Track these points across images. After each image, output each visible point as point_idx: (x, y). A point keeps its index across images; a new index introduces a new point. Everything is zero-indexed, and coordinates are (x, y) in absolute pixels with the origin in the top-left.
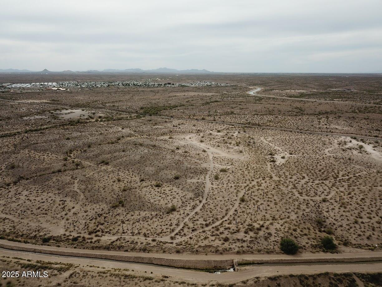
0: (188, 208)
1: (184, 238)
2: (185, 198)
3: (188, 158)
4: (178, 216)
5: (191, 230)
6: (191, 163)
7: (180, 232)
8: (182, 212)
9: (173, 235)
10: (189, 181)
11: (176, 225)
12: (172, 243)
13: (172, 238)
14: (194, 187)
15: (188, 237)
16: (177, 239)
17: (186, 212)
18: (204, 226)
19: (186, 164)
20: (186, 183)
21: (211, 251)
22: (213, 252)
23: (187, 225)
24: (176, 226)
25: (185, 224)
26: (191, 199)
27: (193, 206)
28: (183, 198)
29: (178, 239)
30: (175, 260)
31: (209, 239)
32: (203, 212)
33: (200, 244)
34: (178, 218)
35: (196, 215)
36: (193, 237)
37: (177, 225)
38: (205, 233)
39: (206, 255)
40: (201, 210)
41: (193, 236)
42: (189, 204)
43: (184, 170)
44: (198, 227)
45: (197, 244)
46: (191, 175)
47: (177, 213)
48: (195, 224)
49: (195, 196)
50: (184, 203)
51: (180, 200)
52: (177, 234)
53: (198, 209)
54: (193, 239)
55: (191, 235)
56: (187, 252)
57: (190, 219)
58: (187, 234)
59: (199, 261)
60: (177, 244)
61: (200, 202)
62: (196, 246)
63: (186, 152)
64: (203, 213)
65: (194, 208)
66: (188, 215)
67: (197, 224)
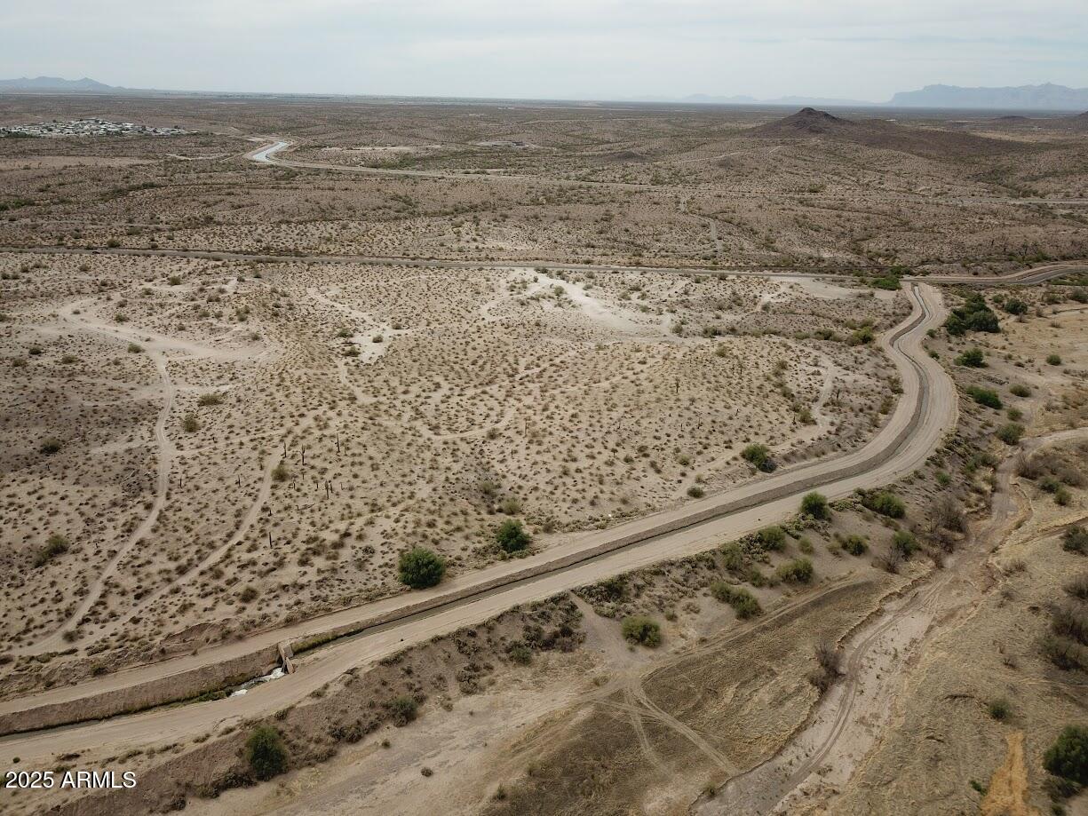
0: (110, 534)
1: (111, 627)
2: (94, 506)
3: (80, 378)
4: (78, 566)
5: (132, 596)
6: (97, 392)
7: (94, 613)
8: (90, 550)
9: (71, 626)
10: (97, 451)
11: (75, 594)
12: (73, 651)
13: (70, 637)
14: (118, 468)
15: (128, 618)
16: (87, 636)
17: (105, 548)
18: (174, 575)
19: (76, 399)
20: (90, 459)
21: (207, 640)
22: (215, 641)
23: (117, 586)
24: (78, 598)
25: (106, 584)
26: (114, 504)
27: (124, 525)
28: (84, 508)
29: (91, 633)
30: (95, 699)
31: (195, 608)
32: (162, 535)
33: (171, 628)
34: (80, 573)
35: (140, 550)
36: (142, 615)
37: (82, 593)
38: (180, 594)
39: (194, 654)
40: (154, 531)
41: (141, 611)
42: (110, 520)
43: (73, 422)
44: (154, 583)
45: (158, 633)
46: (104, 432)
47: (72, 557)
48: (142, 576)
49: (126, 493)
50: (93, 521)
51: (75, 515)
52: (85, 621)
53: (144, 531)
54: (142, 622)
55: (134, 613)
56: (129, 663)
57: (122, 566)
58: (119, 611)
59: (175, 678)
60: (92, 651)
61: (149, 507)
62: (158, 639)
63: (68, 361)
64: (163, 539)
65: (129, 529)
66: (113, 554)
67: (148, 575)
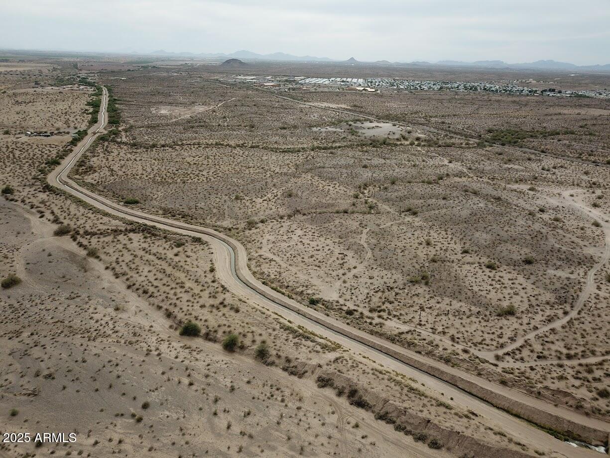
0: (539, 317)
1: (518, 364)
2: (537, 299)
3: (558, 231)
4: (516, 326)
5: (536, 355)
6: (564, 241)
7: (514, 353)
8: (525, 320)
9: (500, 352)
10: (551, 272)
11: (509, 338)
12: (496, 365)
13: (498, 358)
14: (558, 285)
15: (528, 365)
16: (505, 362)
17: (533, 323)
18: (563, 357)
19: (552, 241)
20: (545, 275)
21: (567, 403)
22: (571, 406)
23: (530, 346)
24: (509, 341)
25: (526, 341)
26: (548, 303)
27: (548, 316)
28: (532, 298)
29: (508, 362)
30: (496, 394)
31: (568, 381)
32: (566, 332)
33: (548, 383)
34: (516, 329)
35: (550, 333)
36: (536, 368)
37: (512, 339)
38: (562, 369)
39: (556, 406)
40: (563, 327)
41: (537, 366)
42: (541, 310)
43: (545, 252)
44: (550, 355)
45: (541, 382)
46: (559, 263)
47: (516, 320)
48: (546, 348)
49: (556, 300)
50: (533, 306)
51: (525, 300)
52: (508, 354)
53: (557, 325)
54: (535, 371)
55: (533, 364)
56: (519, 388)
57: (538, 337)
58: (526, 359)
59: (540, 411)
60: (505, 371)
61: (566, 313)
62: (539, 385)
63: (557, 220)
64: (566, 334)
65: (550, 320)
66: (536, 328)
67: (549, 349)
